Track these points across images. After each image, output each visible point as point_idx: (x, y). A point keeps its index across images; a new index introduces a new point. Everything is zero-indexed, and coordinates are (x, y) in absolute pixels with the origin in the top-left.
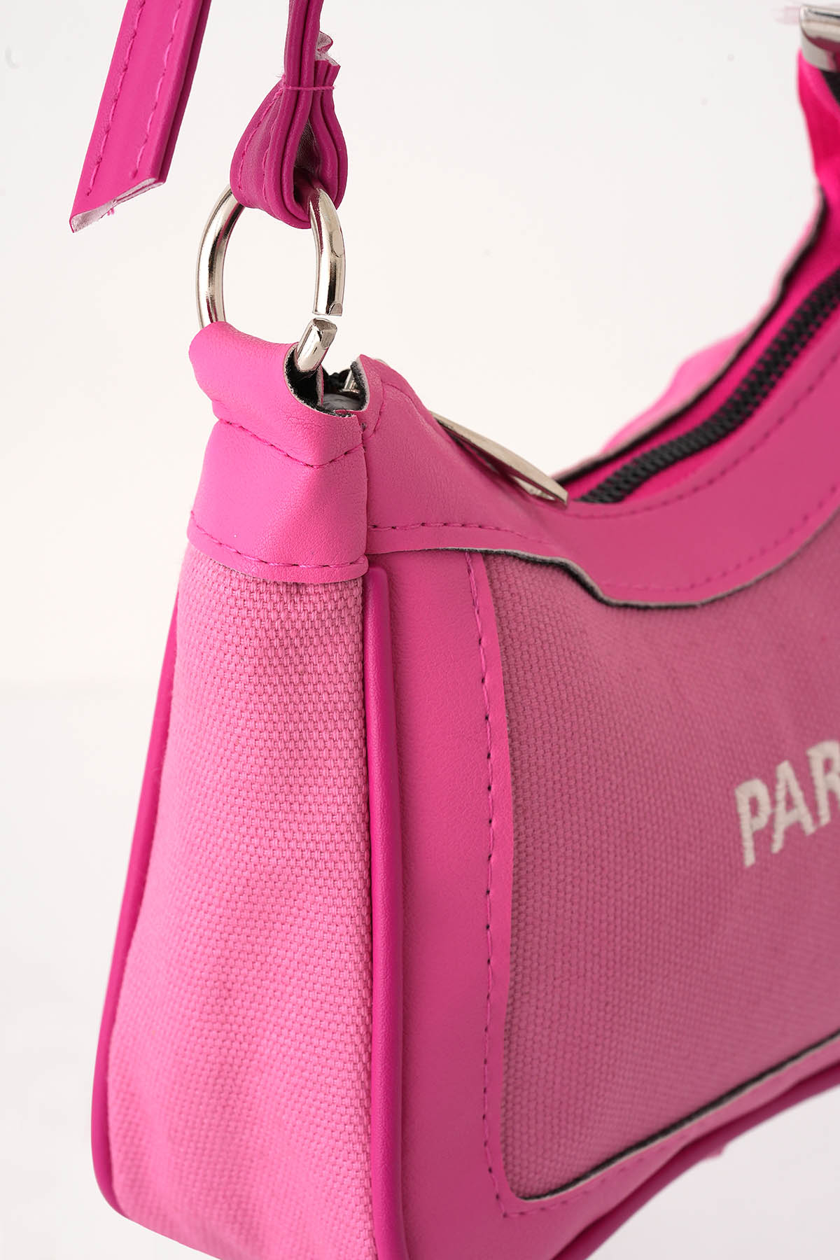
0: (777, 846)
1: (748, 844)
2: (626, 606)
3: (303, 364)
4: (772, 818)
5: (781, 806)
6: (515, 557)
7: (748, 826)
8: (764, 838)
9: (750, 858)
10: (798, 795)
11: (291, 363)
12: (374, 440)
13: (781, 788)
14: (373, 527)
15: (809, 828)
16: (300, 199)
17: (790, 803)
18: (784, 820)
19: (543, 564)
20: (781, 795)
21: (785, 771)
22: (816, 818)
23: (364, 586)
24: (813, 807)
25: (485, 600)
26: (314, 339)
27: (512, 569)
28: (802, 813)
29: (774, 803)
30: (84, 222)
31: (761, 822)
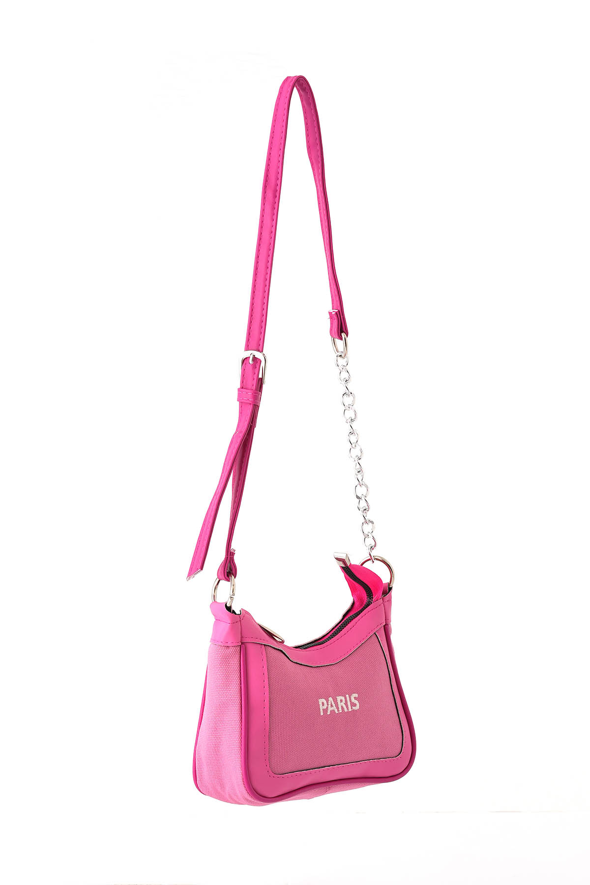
0: (329, 713)
1: (322, 711)
2: (296, 663)
3: (228, 605)
4: (327, 707)
5: (330, 706)
6: (271, 646)
7: (321, 708)
8: (325, 711)
9: (322, 714)
10: (334, 705)
11: (226, 605)
12: (242, 621)
13: (330, 702)
14: (242, 637)
15: (337, 712)
16: (228, 576)
17: (332, 706)
18: (330, 709)
19: (277, 649)
20: (330, 704)
21: (331, 699)
22: (338, 710)
23: (240, 647)
24: (338, 708)
25: (264, 653)
26: (230, 600)
27: (270, 648)
28: (334, 708)
29: (328, 705)
30: (189, 579)
31: (325, 707)
